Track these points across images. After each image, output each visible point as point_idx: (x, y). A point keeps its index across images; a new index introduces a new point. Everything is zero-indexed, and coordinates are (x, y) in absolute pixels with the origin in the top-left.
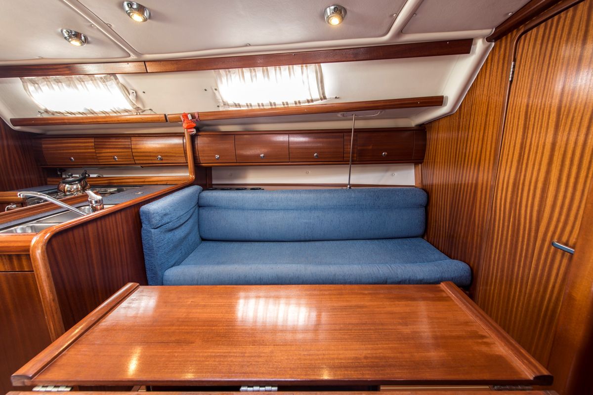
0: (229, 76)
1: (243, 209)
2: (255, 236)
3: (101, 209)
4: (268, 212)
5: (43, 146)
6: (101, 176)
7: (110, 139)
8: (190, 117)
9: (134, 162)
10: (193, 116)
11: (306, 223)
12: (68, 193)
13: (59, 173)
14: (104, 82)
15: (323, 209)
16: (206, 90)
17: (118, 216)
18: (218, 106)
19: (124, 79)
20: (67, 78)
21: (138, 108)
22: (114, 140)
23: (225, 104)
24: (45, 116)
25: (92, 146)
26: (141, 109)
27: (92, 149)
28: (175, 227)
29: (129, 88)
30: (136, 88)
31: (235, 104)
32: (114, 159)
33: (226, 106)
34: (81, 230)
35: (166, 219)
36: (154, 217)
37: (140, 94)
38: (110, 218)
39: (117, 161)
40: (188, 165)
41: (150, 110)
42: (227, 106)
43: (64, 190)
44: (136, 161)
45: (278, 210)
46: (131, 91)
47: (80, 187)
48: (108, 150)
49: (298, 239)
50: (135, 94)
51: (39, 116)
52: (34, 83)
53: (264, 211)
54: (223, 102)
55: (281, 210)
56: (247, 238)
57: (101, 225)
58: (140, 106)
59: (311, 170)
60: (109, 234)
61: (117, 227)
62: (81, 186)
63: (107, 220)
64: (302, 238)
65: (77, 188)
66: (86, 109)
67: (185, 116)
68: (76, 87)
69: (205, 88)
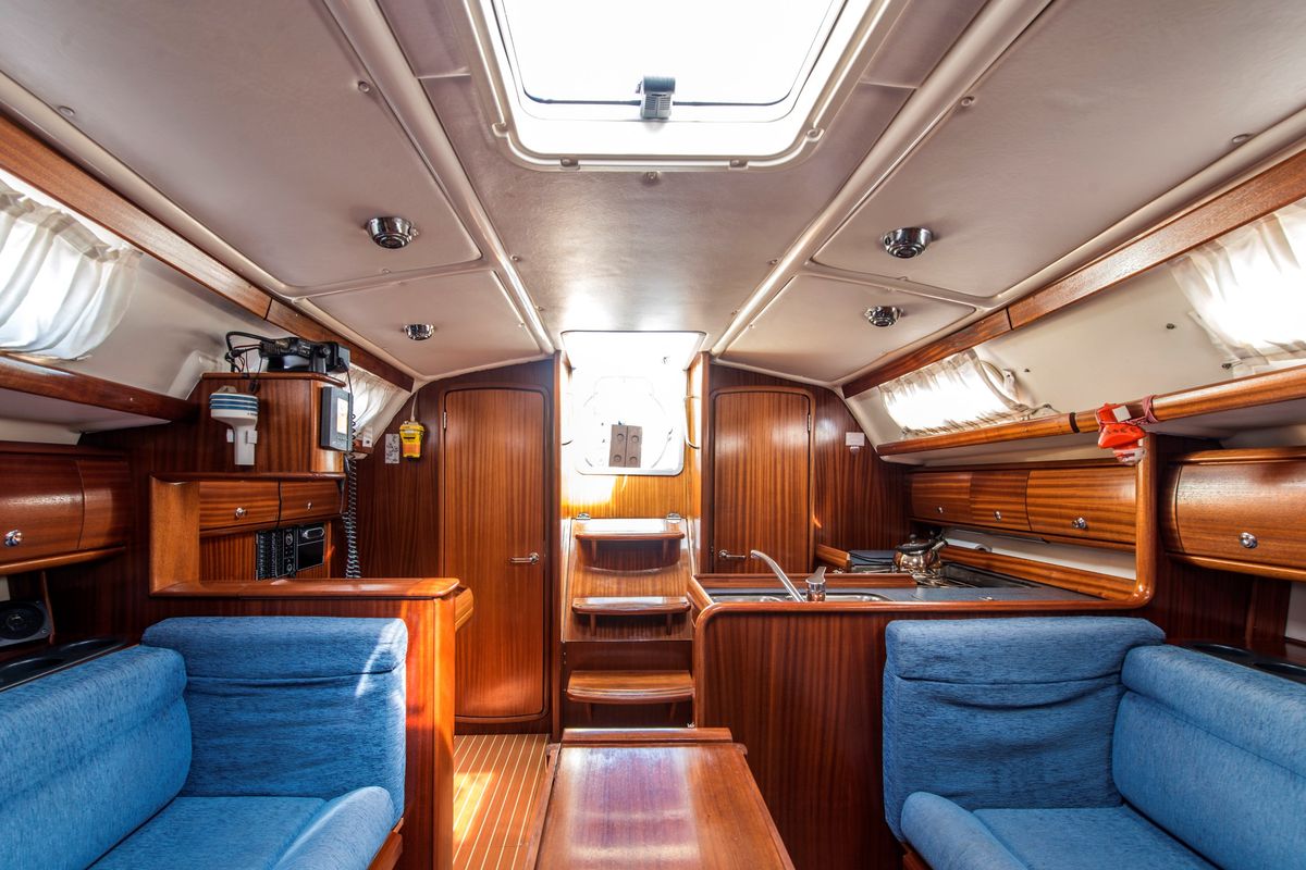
0: (1221, 263)
3: (818, 600)
6: (988, 550)
7: (993, 475)
8: (1122, 415)
9: (1027, 528)
10: (1134, 410)
12: (903, 569)
13: (931, 533)
14: (955, 368)
16: (1170, 327)
17: (835, 623)
18: (1228, 366)
19: (990, 352)
21: (1021, 406)
22: (1000, 477)
23: (1245, 355)
24: (910, 438)
25: (967, 488)
26: (1027, 408)
27: (966, 493)
28: (975, 701)
29: (1001, 368)
30: (1012, 365)
31: (1283, 346)
32: (996, 515)
33: (1248, 361)
34: (759, 622)
35: (938, 670)
36: (902, 652)
37: (1021, 374)
38: (817, 620)
39: (998, 521)
40: (1133, 552)
41: (1046, 406)
42: (1256, 360)
43: (899, 563)
44: (1033, 526)
46: (1005, 374)
47: (922, 562)
48: (987, 498)
50: (1012, 378)
54: (1235, 349)
57: (797, 626)
58: (1026, 402)
60: (809, 648)
61: (828, 642)
62: (925, 560)
63: (809, 622)
65: (918, 564)
66: (946, 421)
67: (1107, 412)
68: (929, 386)
69: (1165, 324)
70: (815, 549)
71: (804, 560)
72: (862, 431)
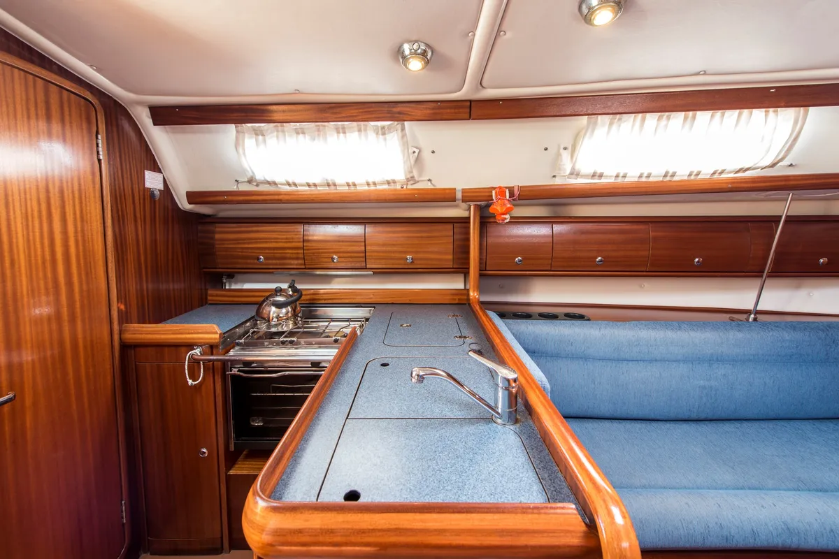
1: (585, 358)
2: (605, 409)
4: (630, 363)
5: (217, 236)
8: (508, 194)
9: (363, 266)
10: (511, 193)
11: (704, 388)
15: (734, 361)
16: (546, 149)
18: (555, 176)
20: (317, 126)
23: (572, 173)
25: (299, 238)
26: (414, 179)
27: (299, 242)
30: (422, 144)
32: (333, 259)
33: (571, 176)
37: (426, 154)
39: (335, 263)
41: (429, 180)
42: (573, 176)
43: (269, 318)
44: (368, 264)
45: (651, 361)
46: (413, 149)
49: (686, 415)
50: (417, 154)
51: (234, 188)
52: (257, 133)
53: (625, 363)
55: (656, 360)
56: (589, 413)
58: (415, 174)
59: (647, 283)
64: (694, 416)
67: (502, 192)
70: (121, 332)
71: (108, 353)
72: (160, 171)
